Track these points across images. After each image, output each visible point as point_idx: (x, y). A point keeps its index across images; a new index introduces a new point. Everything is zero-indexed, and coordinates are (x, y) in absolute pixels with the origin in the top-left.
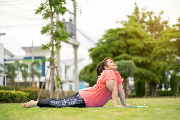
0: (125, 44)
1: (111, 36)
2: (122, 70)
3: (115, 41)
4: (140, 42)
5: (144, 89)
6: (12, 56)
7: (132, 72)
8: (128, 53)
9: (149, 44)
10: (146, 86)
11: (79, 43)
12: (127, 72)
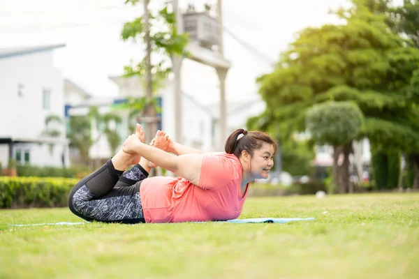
0: (343, 65)
1: (309, 45)
2: (328, 125)
3: (318, 55)
4: (379, 58)
5: (397, 171)
6: (87, 97)
7: (353, 131)
8: (351, 84)
9: (402, 61)
10: (403, 164)
11: (229, 62)
12: (342, 129)
